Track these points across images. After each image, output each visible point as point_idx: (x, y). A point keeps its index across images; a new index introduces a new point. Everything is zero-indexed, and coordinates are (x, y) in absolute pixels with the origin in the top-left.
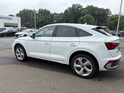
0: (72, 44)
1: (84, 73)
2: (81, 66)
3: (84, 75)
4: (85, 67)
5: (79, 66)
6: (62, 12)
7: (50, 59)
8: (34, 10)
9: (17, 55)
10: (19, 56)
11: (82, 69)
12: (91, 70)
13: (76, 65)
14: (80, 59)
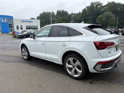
0: (63, 44)
1: (75, 74)
2: (72, 66)
3: (75, 76)
4: (76, 68)
5: (71, 66)
6: (80, 12)
7: (46, 58)
8: (52, 12)
9: (23, 54)
10: (25, 55)
11: (73, 70)
12: (81, 71)
13: (68, 65)
14: (71, 59)
